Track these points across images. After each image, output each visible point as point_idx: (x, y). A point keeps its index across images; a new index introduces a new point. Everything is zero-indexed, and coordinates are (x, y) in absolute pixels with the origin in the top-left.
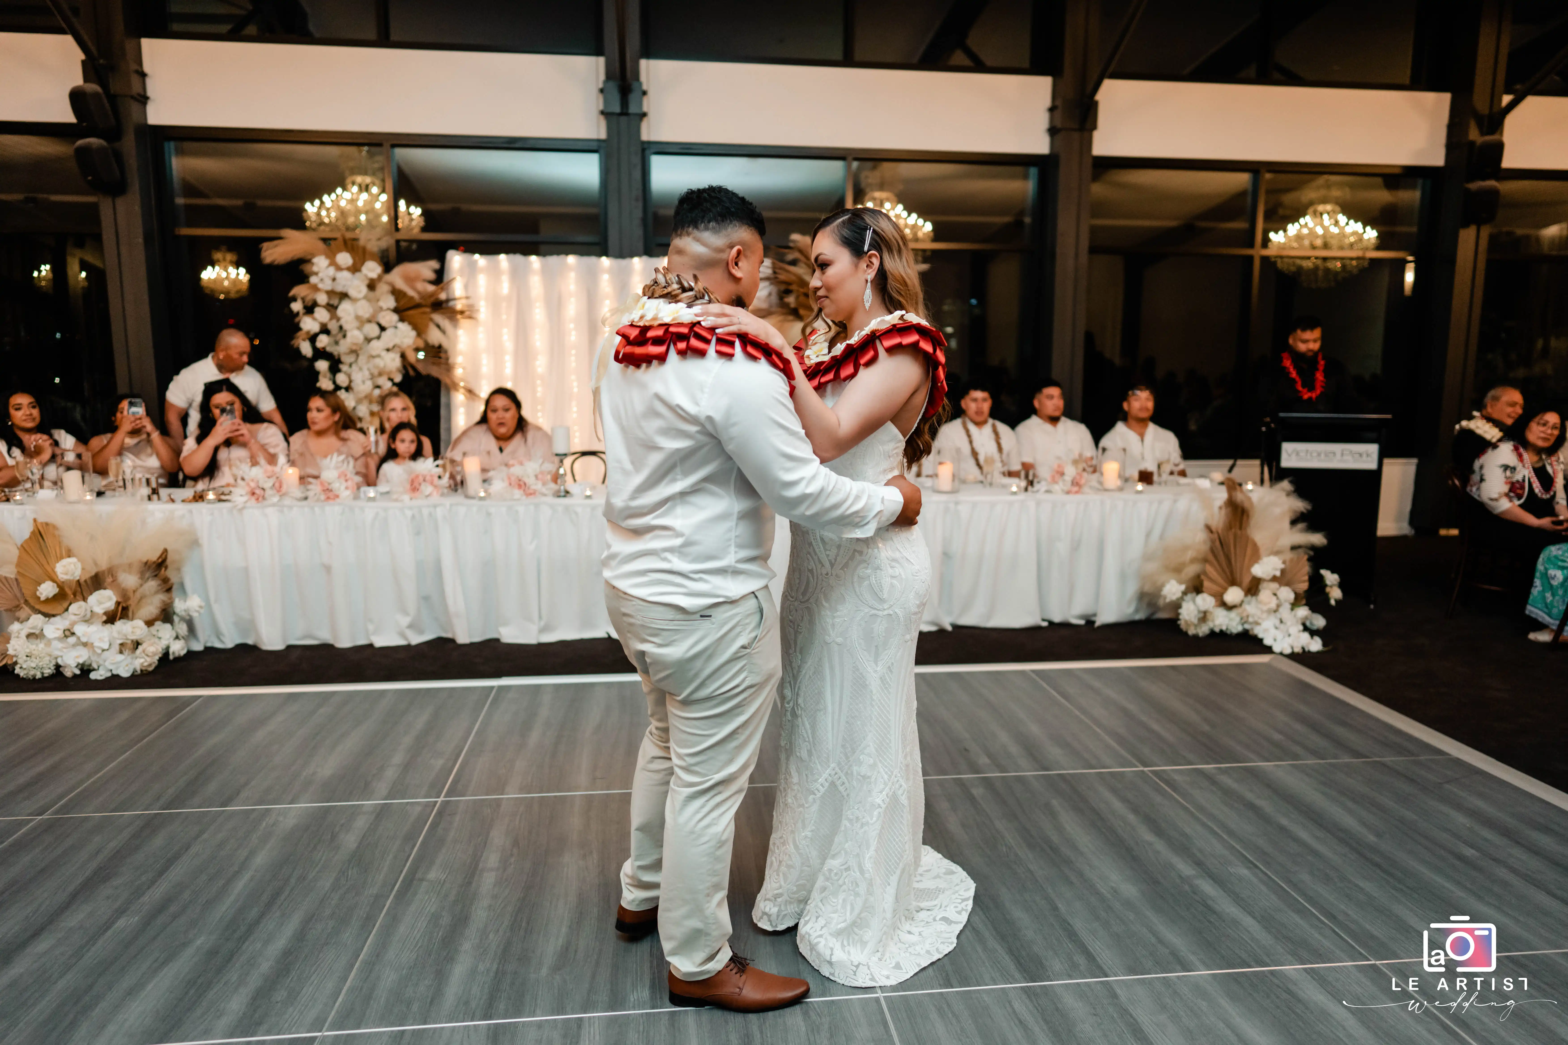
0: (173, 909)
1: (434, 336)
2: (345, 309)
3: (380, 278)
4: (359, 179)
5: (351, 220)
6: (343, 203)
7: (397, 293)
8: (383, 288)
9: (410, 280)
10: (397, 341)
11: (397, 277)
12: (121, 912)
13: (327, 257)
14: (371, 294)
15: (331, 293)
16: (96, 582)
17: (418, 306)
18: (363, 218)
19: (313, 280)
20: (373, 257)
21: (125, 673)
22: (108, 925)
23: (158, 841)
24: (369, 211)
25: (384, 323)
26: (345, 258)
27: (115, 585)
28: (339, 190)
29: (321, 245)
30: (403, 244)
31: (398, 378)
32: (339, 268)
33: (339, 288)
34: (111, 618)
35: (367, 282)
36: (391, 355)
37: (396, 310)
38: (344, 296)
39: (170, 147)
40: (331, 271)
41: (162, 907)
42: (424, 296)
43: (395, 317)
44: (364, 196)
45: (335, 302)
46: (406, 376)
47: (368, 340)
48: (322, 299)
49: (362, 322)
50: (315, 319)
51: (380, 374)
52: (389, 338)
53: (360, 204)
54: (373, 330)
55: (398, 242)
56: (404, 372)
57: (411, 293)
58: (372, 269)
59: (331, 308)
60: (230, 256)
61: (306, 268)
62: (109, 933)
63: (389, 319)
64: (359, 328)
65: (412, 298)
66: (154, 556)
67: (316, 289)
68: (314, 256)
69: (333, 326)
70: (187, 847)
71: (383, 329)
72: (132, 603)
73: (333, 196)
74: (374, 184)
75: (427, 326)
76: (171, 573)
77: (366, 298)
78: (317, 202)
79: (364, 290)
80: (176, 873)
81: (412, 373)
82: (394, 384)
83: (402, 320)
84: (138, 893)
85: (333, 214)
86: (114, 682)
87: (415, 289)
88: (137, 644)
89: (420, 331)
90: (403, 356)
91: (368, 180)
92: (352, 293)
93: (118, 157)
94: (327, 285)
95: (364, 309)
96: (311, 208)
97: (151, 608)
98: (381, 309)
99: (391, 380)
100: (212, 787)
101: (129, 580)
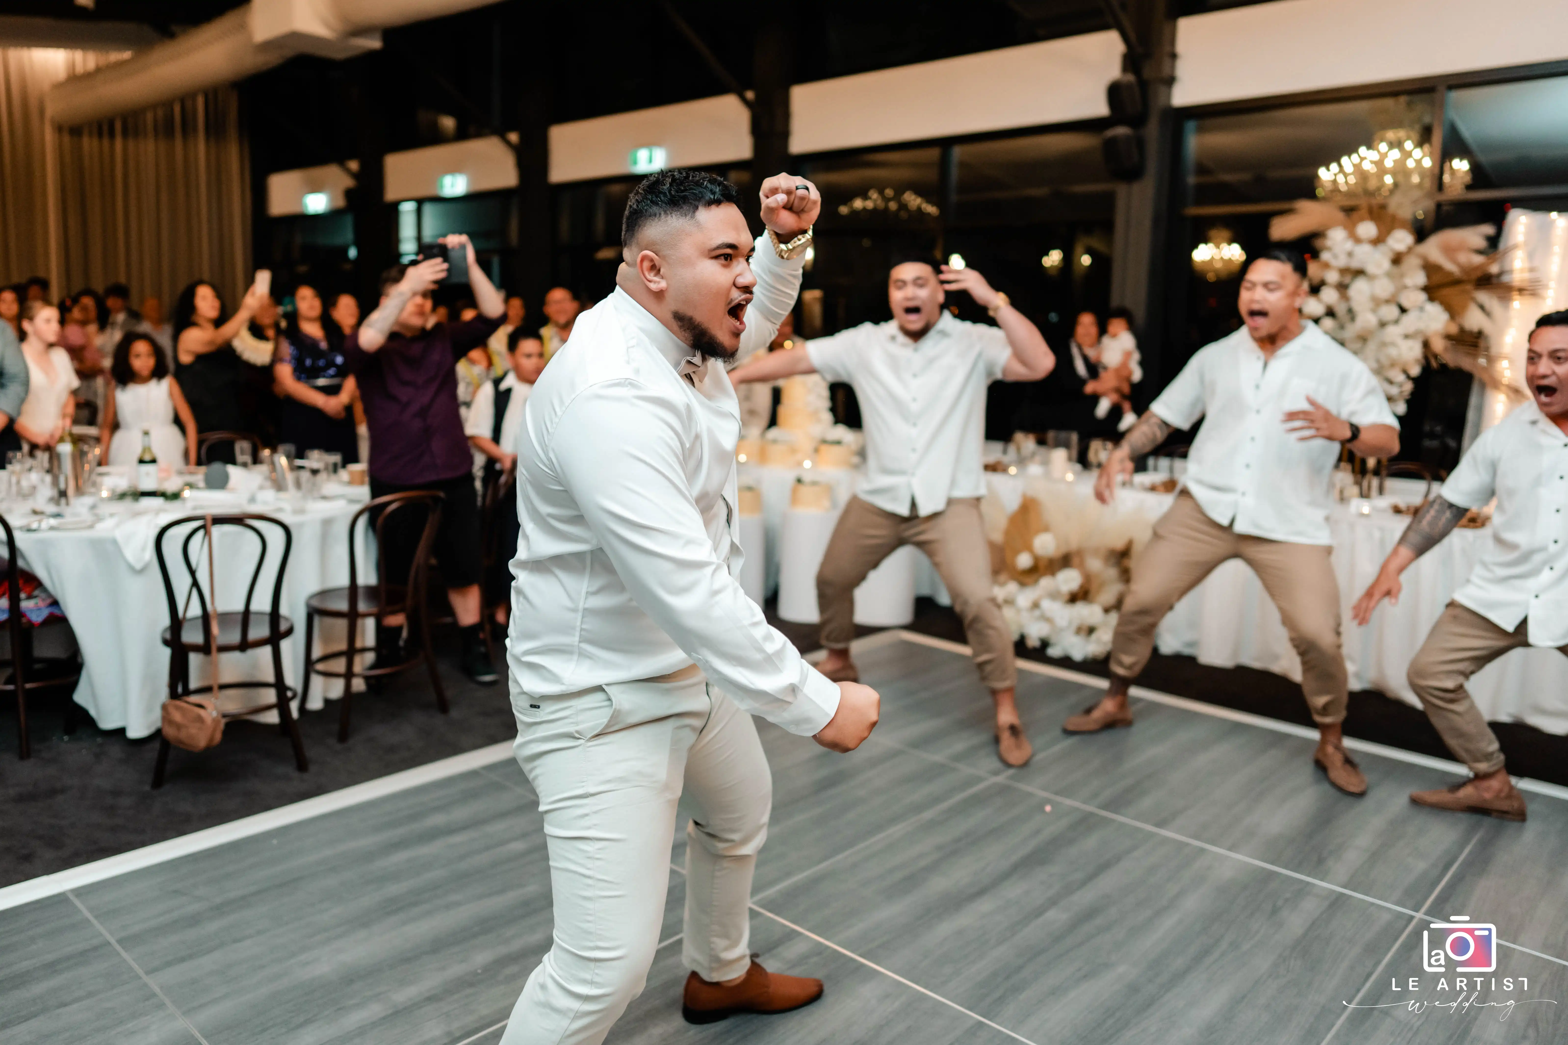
0: (1099, 921)
1: (1474, 319)
2: (1359, 289)
3: (1410, 250)
4: (1391, 135)
5: (1372, 184)
6: (1367, 166)
7: (1430, 268)
8: (1412, 263)
9: (1449, 251)
10: (1421, 325)
11: (1433, 248)
12: (1053, 902)
13: (1346, 227)
14: (1395, 270)
15: (1344, 271)
16: (1065, 561)
17: (1456, 282)
18: (1388, 180)
19: (1325, 256)
20: (1403, 225)
21: (1078, 655)
22: (1039, 912)
23: (1091, 842)
24: (1400, 171)
25: (1406, 304)
26: (1367, 229)
27: (1081, 567)
28: (1363, 150)
29: (1341, 215)
30: (1445, 208)
31: (1415, 371)
32: (1358, 240)
33: (1355, 264)
34: (1073, 599)
35: (1391, 255)
36: (1410, 343)
37: (1426, 289)
38: (1359, 273)
39: (1190, 126)
40: (1349, 245)
41: (1090, 914)
42: (1467, 270)
43: (1423, 296)
44: (1395, 154)
45: (1347, 279)
46: (1426, 368)
47: (1383, 324)
48: (1332, 277)
49: (1377, 303)
50: (1320, 301)
51: (1393, 365)
52: (1410, 322)
53: (1389, 163)
54: (1391, 312)
55: (1439, 206)
56: (1423, 361)
57: (1449, 266)
58: (1401, 239)
59: (1342, 288)
60: (1226, 234)
61: (1318, 243)
62: (1041, 920)
63: (1415, 298)
64: (1374, 311)
65: (1449, 274)
66: (1119, 544)
67: (1327, 266)
68: (1328, 227)
69: (1341, 309)
70: (1118, 859)
71: (1403, 310)
72: (1094, 587)
73: (1354, 157)
74: (1408, 138)
75: (1464, 308)
76: (1132, 563)
77: (1389, 275)
78: (1334, 167)
79: (1386, 264)
80: (1107, 883)
81: (1434, 364)
82: (1409, 377)
83: (1431, 299)
84: (1069, 890)
85: (1352, 180)
86: (1066, 662)
87: (1454, 261)
88: (1091, 630)
89: (1453, 312)
90: (1426, 345)
91: (1401, 133)
92: (1370, 269)
93: (1140, 143)
94: (1342, 261)
95: (1384, 288)
96: (1325, 174)
97: (1108, 595)
98: (1405, 287)
99: (1405, 372)
100: (1147, 803)
101: (1095, 564)
